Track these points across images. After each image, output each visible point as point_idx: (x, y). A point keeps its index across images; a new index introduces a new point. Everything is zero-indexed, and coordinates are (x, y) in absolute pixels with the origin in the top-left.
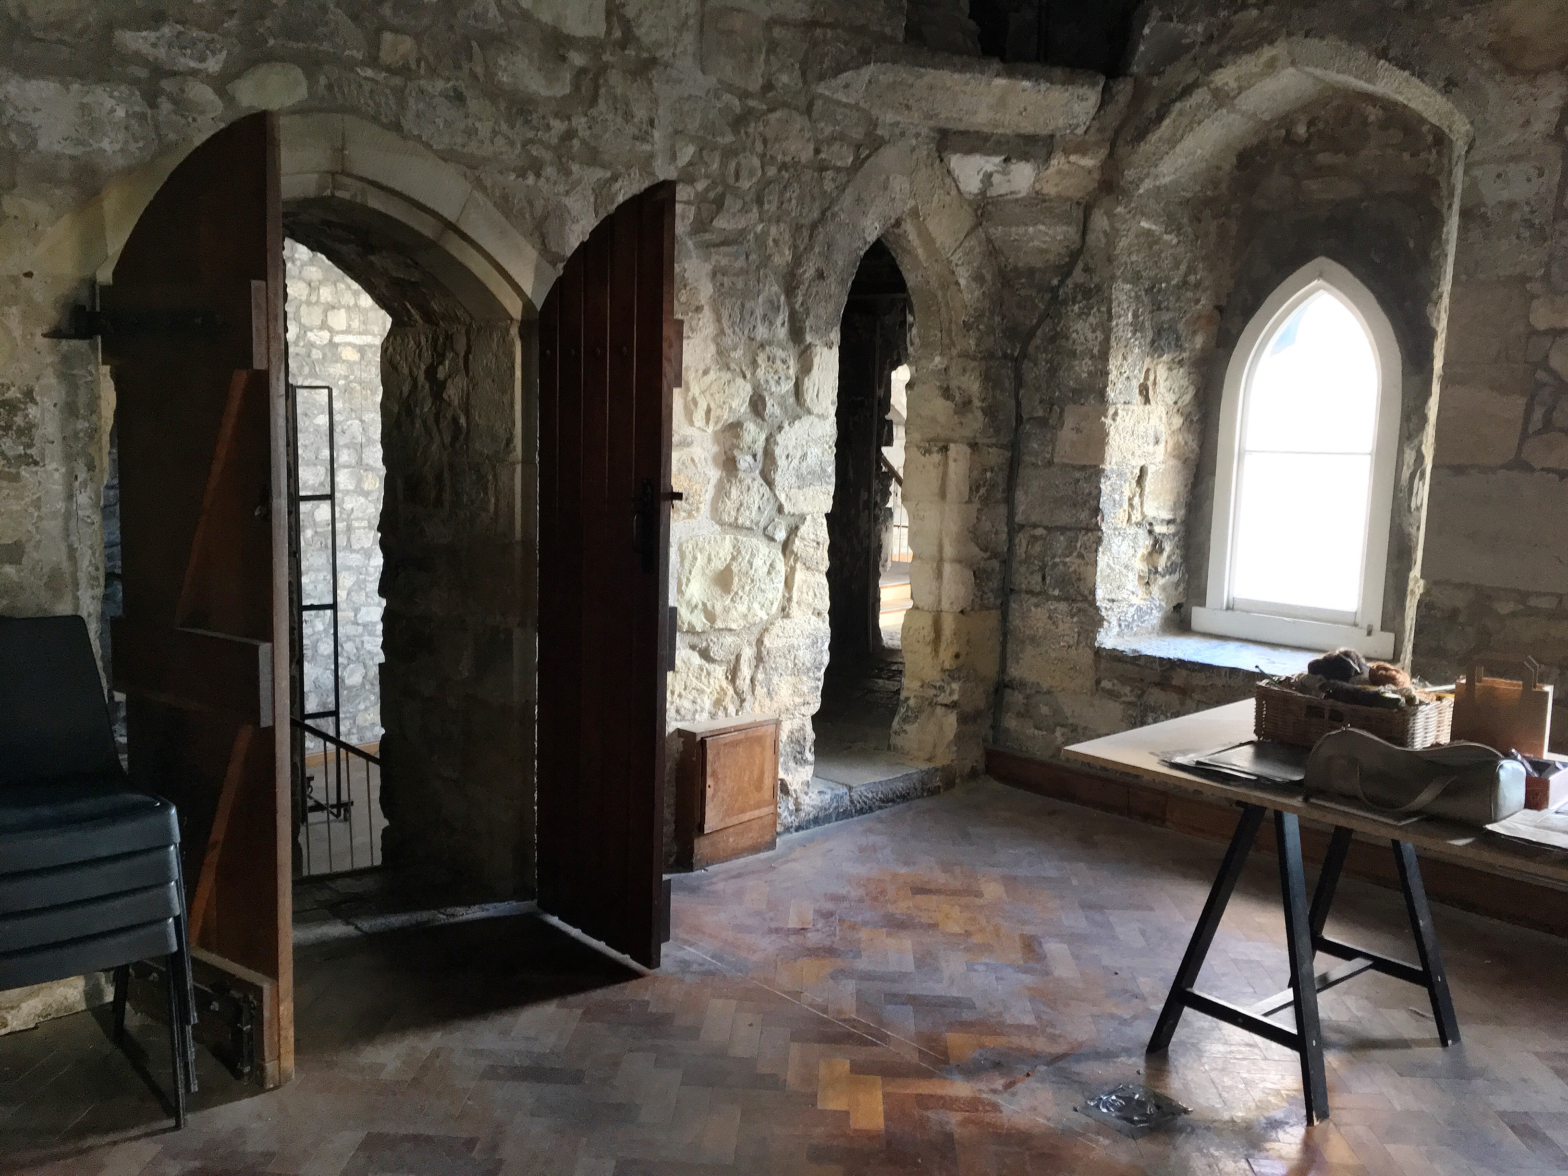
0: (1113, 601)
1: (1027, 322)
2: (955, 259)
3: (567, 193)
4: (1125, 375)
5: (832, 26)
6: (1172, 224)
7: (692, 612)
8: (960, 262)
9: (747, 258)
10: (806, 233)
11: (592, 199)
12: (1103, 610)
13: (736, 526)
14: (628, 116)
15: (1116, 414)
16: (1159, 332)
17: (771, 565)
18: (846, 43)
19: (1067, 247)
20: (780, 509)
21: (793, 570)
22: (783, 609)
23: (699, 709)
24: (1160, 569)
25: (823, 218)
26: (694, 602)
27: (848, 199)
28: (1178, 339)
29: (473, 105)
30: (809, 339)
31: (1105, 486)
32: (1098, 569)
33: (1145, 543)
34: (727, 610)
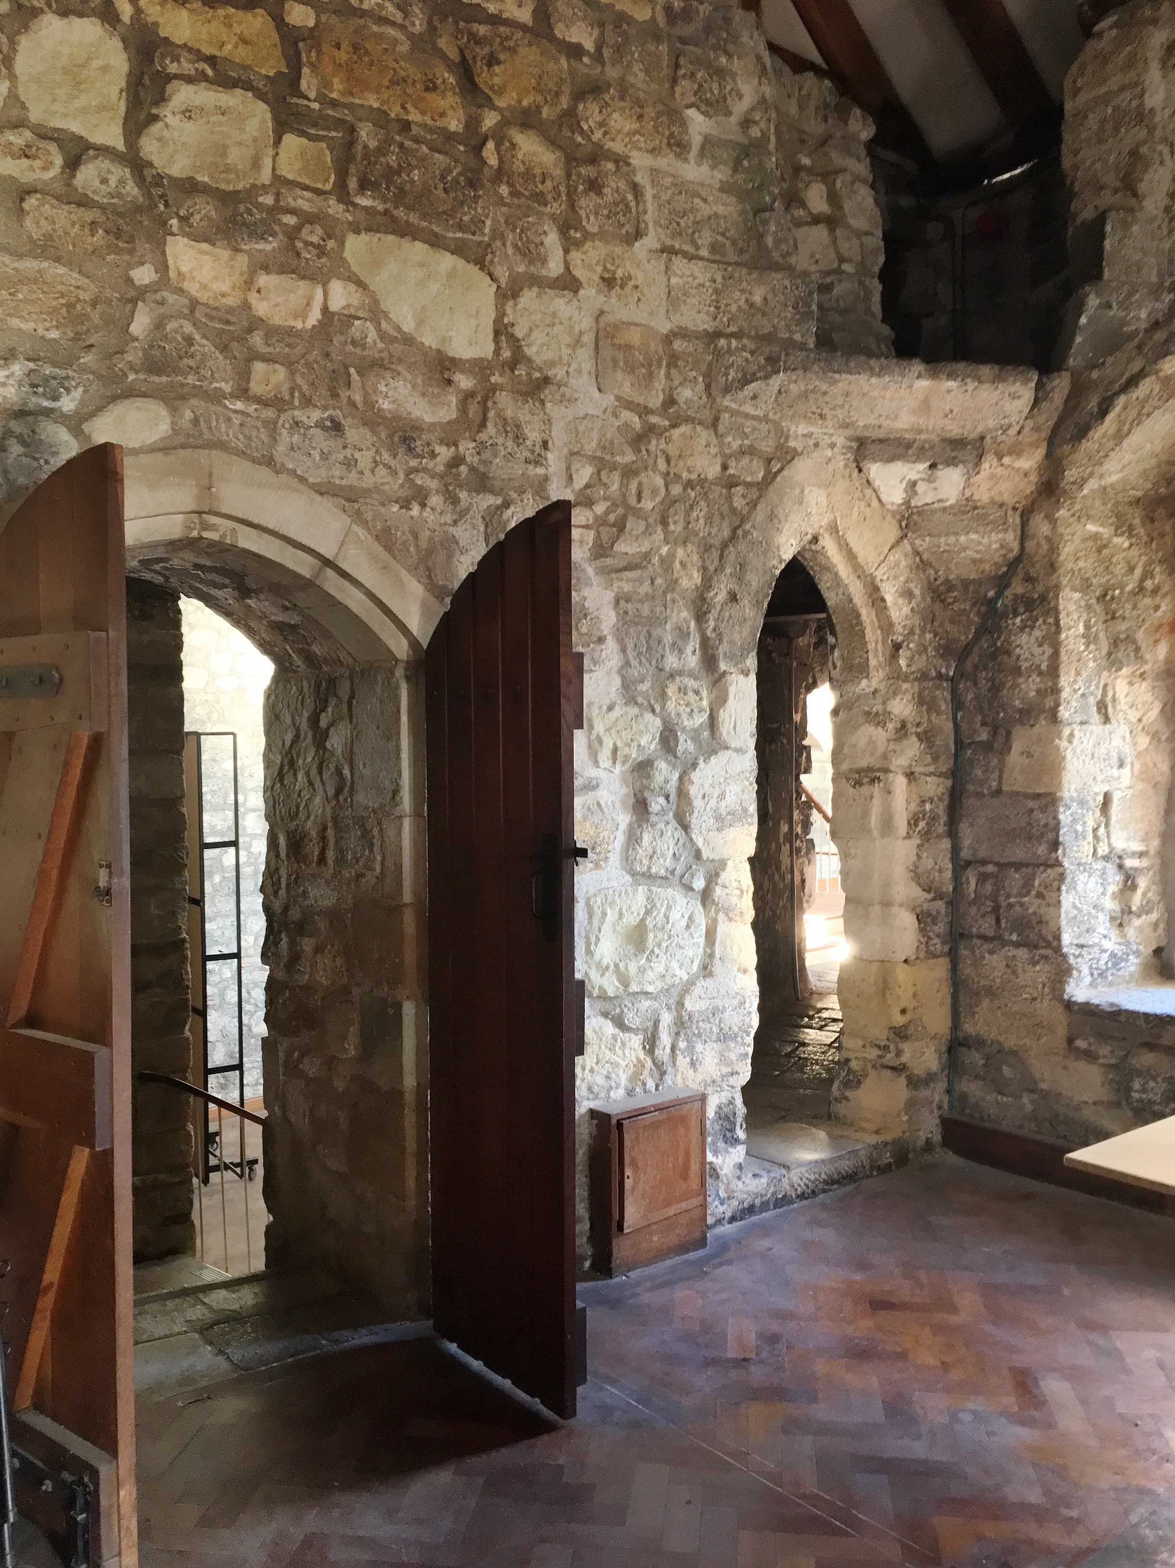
0: (1082, 946)
1: (963, 638)
2: (879, 574)
3: (455, 522)
4: (1080, 692)
5: (737, 335)
6: (1122, 526)
7: (603, 975)
8: (885, 578)
9: (652, 583)
10: (716, 554)
11: (482, 528)
12: (1071, 957)
13: (649, 877)
14: (519, 438)
15: (1072, 735)
16: (1115, 643)
17: (690, 918)
18: (752, 353)
19: (1005, 555)
20: (698, 854)
21: (715, 921)
22: (705, 967)
23: (613, 1084)
24: (1134, 908)
25: (733, 537)
26: (605, 962)
27: (760, 516)
28: (1138, 649)
29: (353, 434)
30: (723, 666)
31: (1064, 817)
32: (1063, 910)
33: (1115, 879)
34: (642, 971)
